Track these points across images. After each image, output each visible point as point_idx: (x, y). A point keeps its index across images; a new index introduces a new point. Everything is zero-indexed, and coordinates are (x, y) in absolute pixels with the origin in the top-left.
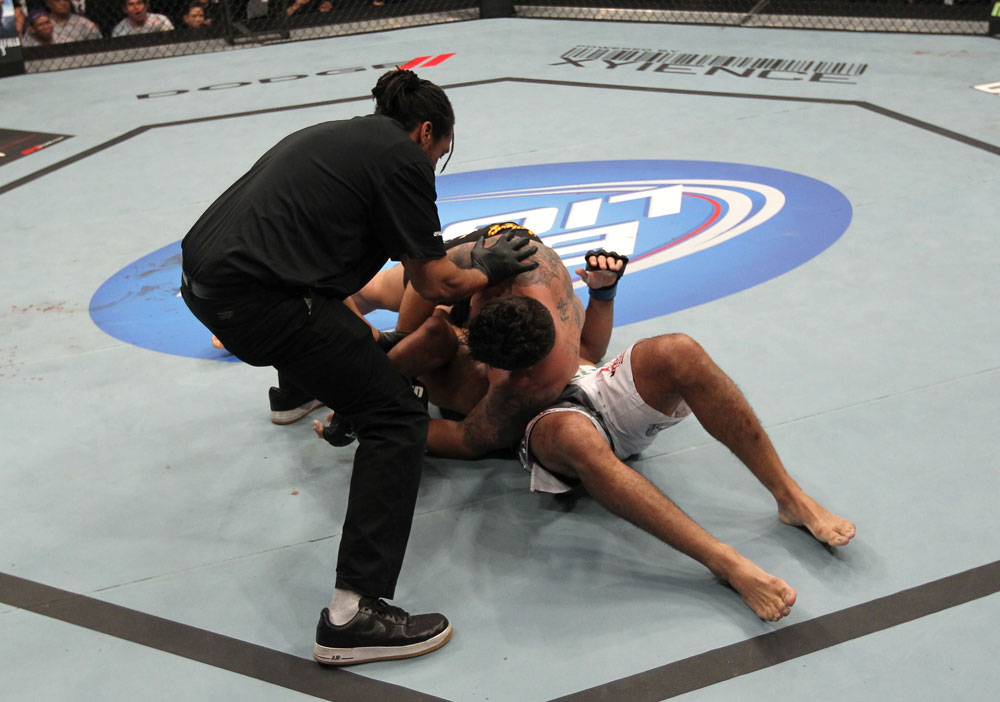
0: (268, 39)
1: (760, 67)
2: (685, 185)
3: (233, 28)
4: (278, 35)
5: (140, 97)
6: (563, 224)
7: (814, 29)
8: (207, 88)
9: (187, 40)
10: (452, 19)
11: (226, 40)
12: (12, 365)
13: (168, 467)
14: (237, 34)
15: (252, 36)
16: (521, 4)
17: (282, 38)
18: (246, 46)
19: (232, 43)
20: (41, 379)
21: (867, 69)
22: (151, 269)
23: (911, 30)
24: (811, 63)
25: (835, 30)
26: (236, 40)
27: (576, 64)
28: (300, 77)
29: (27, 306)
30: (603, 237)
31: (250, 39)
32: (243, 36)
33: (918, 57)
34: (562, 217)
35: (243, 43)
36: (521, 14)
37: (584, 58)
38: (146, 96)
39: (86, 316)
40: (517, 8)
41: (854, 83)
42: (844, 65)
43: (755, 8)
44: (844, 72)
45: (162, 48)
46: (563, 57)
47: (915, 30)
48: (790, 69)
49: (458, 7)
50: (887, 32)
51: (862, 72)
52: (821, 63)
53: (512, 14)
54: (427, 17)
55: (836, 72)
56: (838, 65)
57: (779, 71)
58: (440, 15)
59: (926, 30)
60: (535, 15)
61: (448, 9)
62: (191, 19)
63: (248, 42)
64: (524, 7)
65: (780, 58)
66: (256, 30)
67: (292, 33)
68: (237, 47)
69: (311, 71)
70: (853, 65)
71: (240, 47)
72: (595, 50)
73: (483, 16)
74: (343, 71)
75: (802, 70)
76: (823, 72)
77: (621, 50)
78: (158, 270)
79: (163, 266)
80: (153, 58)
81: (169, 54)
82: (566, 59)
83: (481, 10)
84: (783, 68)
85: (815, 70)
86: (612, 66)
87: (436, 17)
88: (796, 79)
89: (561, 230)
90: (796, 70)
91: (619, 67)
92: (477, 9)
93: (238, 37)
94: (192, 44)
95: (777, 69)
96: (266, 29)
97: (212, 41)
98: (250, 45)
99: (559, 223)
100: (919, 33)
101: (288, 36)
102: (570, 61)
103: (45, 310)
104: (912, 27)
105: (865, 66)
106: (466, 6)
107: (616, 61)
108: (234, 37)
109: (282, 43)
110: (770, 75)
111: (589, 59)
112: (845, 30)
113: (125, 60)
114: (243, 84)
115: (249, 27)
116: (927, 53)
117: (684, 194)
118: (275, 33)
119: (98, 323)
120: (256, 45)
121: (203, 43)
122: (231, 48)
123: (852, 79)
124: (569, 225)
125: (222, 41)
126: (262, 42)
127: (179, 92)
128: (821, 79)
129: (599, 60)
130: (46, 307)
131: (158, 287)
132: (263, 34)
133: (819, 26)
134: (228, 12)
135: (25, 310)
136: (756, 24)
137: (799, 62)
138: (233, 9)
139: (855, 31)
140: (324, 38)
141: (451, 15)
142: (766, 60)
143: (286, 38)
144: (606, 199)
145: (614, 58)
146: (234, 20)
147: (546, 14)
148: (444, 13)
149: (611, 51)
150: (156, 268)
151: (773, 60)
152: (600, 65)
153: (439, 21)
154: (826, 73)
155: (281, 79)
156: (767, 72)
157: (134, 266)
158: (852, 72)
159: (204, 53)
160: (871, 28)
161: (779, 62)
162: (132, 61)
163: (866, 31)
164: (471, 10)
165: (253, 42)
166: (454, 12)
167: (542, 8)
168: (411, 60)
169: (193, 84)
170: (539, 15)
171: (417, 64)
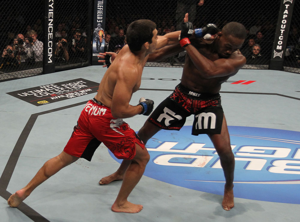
6: (293, 156)
8: (161, 79)
10: (256, 68)
14: (175, 62)
16: (287, 66)
19: (172, 65)
26: (174, 64)
34: (293, 153)
35: (176, 66)
36: (286, 70)
40: (284, 67)
49: (260, 64)
53: (282, 69)
54: (247, 66)
58: (252, 66)
60: (292, 71)
61: (256, 64)
63: (178, 65)
64: (288, 68)
66: (182, 62)
68: (174, 67)
73: (269, 69)
81: (150, 65)
83: (269, 66)
87: (250, 66)
92: (268, 66)
94: (159, 63)
97: (166, 64)
98: (178, 67)
99: (291, 155)
106: (264, 64)
114: (174, 80)
115: (180, 60)
121: (162, 64)
122: (172, 67)
124: (296, 157)
125: (169, 64)
141: (256, 67)
146: (175, 57)
147: (297, 71)
148: (254, 65)
153: (251, 68)
159: (162, 67)
164: (265, 66)
165: (180, 66)
166: (258, 65)
167: (295, 69)
168: (238, 81)
169: (157, 77)
170: (294, 71)
171: (240, 83)
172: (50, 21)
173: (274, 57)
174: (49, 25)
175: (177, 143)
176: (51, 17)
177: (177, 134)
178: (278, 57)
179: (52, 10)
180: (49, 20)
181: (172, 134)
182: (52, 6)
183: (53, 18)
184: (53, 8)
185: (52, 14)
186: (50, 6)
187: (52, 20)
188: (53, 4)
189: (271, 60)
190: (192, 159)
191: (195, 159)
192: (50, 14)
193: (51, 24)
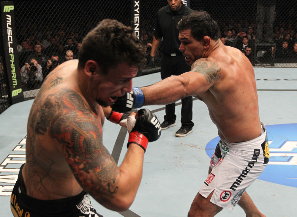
0: (267, 66)
12: (180, 163)
15: (261, 64)
17: (271, 66)
18: (259, 67)
20: (189, 170)
26: (256, 65)
28: (278, 80)
29: (186, 144)
32: (259, 64)
39: (205, 151)
63: (260, 66)
66: (263, 62)
67: (275, 64)
68: (256, 67)
69: (282, 79)
71: (257, 67)
74: (293, 80)
93: (257, 64)
96: (267, 62)
101: (274, 65)
103: (191, 146)
108: (255, 64)
109: (272, 67)
114: (258, 80)
115: (260, 61)
119: (208, 154)
120: (262, 67)
126: (264, 66)
130: (192, 145)
132: (265, 64)
135: (185, 145)
143: (273, 65)
155: (271, 80)
172: (136, 26)
174: (136, 29)
175: (272, 142)
176: (137, 21)
179: (138, 15)
180: (135, 24)
182: (138, 10)
183: (138, 22)
184: (138, 12)
185: (138, 18)
186: (135, 10)
187: (138, 25)
188: (138, 8)
190: (289, 157)
191: (291, 157)
192: (136, 18)
193: (137, 28)
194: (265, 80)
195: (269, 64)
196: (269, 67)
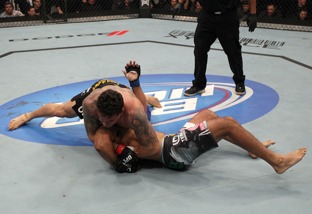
0: (59, 22)
1: (244, 41)
2: (215, 85)
3: (46, 17)
4: (63, 20)
5: (10, 41)
6: (169, 97)
7: (264, 28)
8: (36, 39)
9: (29, 20)
10: (128, 18)
11: (43, 21)
13: (16, 183)
14: (48, 19)
15: (53, 20)
16: (154, 13)
17: (64, 22)
18: (51, 24)
19: (45, 22)
21: (284, 44)
22: (12, 106)
23: (301, 30)
24: (263, 41)
25: (272, 29)
27: (174, 37)
30: (184, 103)
31: (52, 21)
32: (50, 20)
33: (304, 40)
34: (168, 94)
35: (50, 23)
36: (154, 17)
37: (177, 35)
38: (12, 41)
40: (152, 15)
41: (280, 49)
42: (276, 42)
43: (242, 19)
44: (276, 44)
45: (19, 23)
46: (169, 34)
47: (303, 30)
48: (255, 43)
49: (131, 13)
50: (292, 30)
51: (282, 45)
52: (267, 41)
53: (150, 17)
54: (119, 16)
55: (273, 44)
56: (273, 42)
57: (251, 43)
58: (124, 16)
59: (307, 30)
60: (159, 18)
61: (127, 14)
62: (31, 12)
63: (51, 22)
64: (155, 15)
65: (252, 38)
66: (55, 18)
67: (68, 20)
68: (47, 24)
69: (75, 35)
70: (279, 42)
71: (49, 24)
72: (182, 32)
73: (139, 17)
75: (260, 43)
76: (268, 44)
77: (191, 32)
78: (15, 107)
79: (17, 105)
80: (16, 26)
81: (21, 25)
82: (170, 35)
83: (139, 15)
84: (252, 42)
85: (265, 43)
86: (188, 38)
87: (122, 17)
88: (257, 46)
89: (168, 99)
90: (257, 43)
91: (191, 39)
92: (138, 15)
93: (48, 20)
94: (31, 22)
95: (250, 42)
96: (59, 18)
97: (38, 21)
98: (52, 23)
99: (168, 97)
100: (304, 31)
101: (66, 21)
102: (172, 36)
104: (302, 29)
105: (284, 43)
106: (134, 13)
107: (189, 37)
108: (46, 20)
110: (247, 45)
111: (179, 35)
112: (276, 29)
113: (5, 26)
114: (49, 38)
115: (52, 17)
116: (308, 39)
117: (214, 88)
118: (62, 19)
120: (54, 23)
121: (34, 22)
122: (45, 24)
123: (279, 47)
124: (171, 98)
125: (42, 21)
126: (57, 23)
127: (25, 40)
128: (267, 47)
129: (183, 35)
131: (15, 113)
132: (57, 20)
133: (266, 27)
134: (45, 11)
136: (242, 25)
137: (259, 40)
138: (46, 10)
139: (280, 29)
140: (80, 22)
141: (128, 16)
142: (246, 39)
144: (186, 88)
145: (189, 35)
146: (47, 14)
147: (163, 18)
148: (125, 15)
149: (188, 32)
150: (14, 106)
151: (249, 39)
152: (183, 38)
153: (123, 18)
154: (269, 45)
155: (63, 37)
156: (247, 43)
157: (6, 105)
158: (279, 45)
159: (35, 25)
160: (286, 29)
161: (251, 40)
162: (8, 27)
163: (284, 30)
164: (135, 15)
165: (53, 22)
166: (129, 15)
167: (162, 15)
168: (112, 32)
169: (30, 37)
170: (161, 18)
171: (115, 34)
173: (142, 5)
175: (62, 103)
177: (60, 94)
178: (145, 5)
181: (55, 94)
189: (140, 8)
194: (57, 37)
195: (61, 19)
196: (61, 23)
